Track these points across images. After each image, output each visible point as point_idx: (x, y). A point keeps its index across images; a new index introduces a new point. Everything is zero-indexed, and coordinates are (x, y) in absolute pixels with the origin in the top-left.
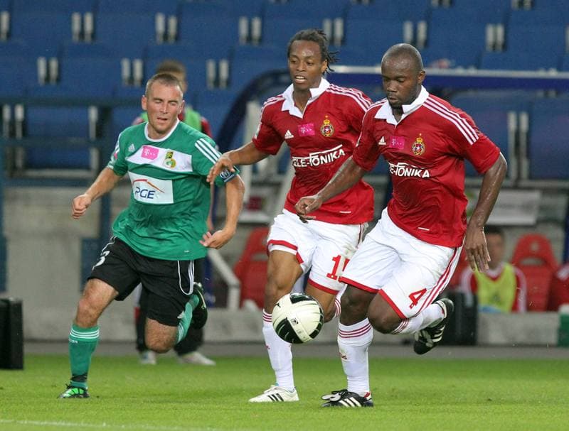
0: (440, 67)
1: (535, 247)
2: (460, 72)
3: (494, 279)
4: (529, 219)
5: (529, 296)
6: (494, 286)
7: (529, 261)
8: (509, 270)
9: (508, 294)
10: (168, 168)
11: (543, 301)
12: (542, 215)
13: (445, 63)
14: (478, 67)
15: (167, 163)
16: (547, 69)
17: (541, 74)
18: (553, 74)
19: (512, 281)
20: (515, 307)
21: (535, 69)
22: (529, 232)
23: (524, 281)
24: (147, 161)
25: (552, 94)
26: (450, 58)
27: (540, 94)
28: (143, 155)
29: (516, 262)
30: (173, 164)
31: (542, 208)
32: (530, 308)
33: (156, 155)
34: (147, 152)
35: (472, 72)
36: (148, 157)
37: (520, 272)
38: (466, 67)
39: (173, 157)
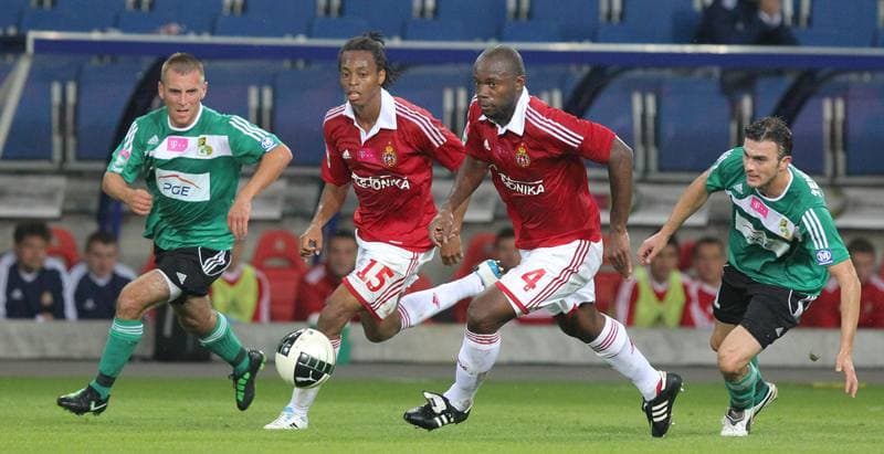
0: (169, 33)
1: (280, 245)
2: (192, 38)
3: (232, 283)
4: (274, 213)
5: (273, 303)
6: (231, 291)
7: (274, 263)
8: (249, 273)
9: (249, 301)
10: (205, 156)
11: (288, 309)
12: (289, 209)
13: (174, 28)
14: (213, 32)
15: (202, 151)
16: (295, 35)
17: (288, 41)
18: (301, 40)
19: (253, 286)
20: (256, 317)
21: (281, 35)
22: (273, 228)
23: (267, 286)
24: (176, 155)
25: (301, 64)
26: (180, 23)
27: (287, 64)
28: (169, 148)
29: (257, 263)
30: (209, 150)
31: (289, 200)
32: (274, 317)
33: (186, 146)
34: (174, 144)
35: (206, 39)
36: (177, 149)
37: (261, 275)
38: (199, 33)
39: (207, 143)
